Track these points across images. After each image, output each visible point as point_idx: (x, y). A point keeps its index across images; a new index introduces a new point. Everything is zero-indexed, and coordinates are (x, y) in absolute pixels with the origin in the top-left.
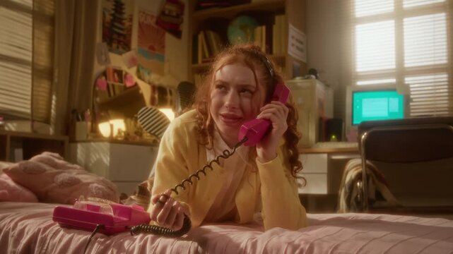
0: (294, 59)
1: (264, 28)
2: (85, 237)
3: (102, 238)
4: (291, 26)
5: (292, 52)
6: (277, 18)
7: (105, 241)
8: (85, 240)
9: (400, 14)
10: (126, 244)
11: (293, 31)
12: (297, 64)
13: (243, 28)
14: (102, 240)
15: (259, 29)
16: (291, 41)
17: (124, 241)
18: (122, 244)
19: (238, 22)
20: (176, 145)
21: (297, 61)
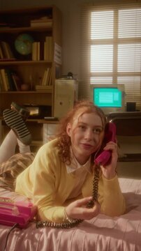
0: (56, 63)
1: (39, 43)
2: (5, 231)
3: (17, 231)
4: (56, 44)
5: (56, 60)
6: (47, 38)
7: (20, 234)
8: (5, 233)
9: (116, 41)
10: (36, 236)
11: (57, 47)
12: (58, 66)
13: (25, 42)
14: (18, 233)
15: (35, 43)
16: (56, 53)
17: (34, 234)
18: (33, 236)
19: (22, 38)
20: (49, 165)
21: (58, 65)
